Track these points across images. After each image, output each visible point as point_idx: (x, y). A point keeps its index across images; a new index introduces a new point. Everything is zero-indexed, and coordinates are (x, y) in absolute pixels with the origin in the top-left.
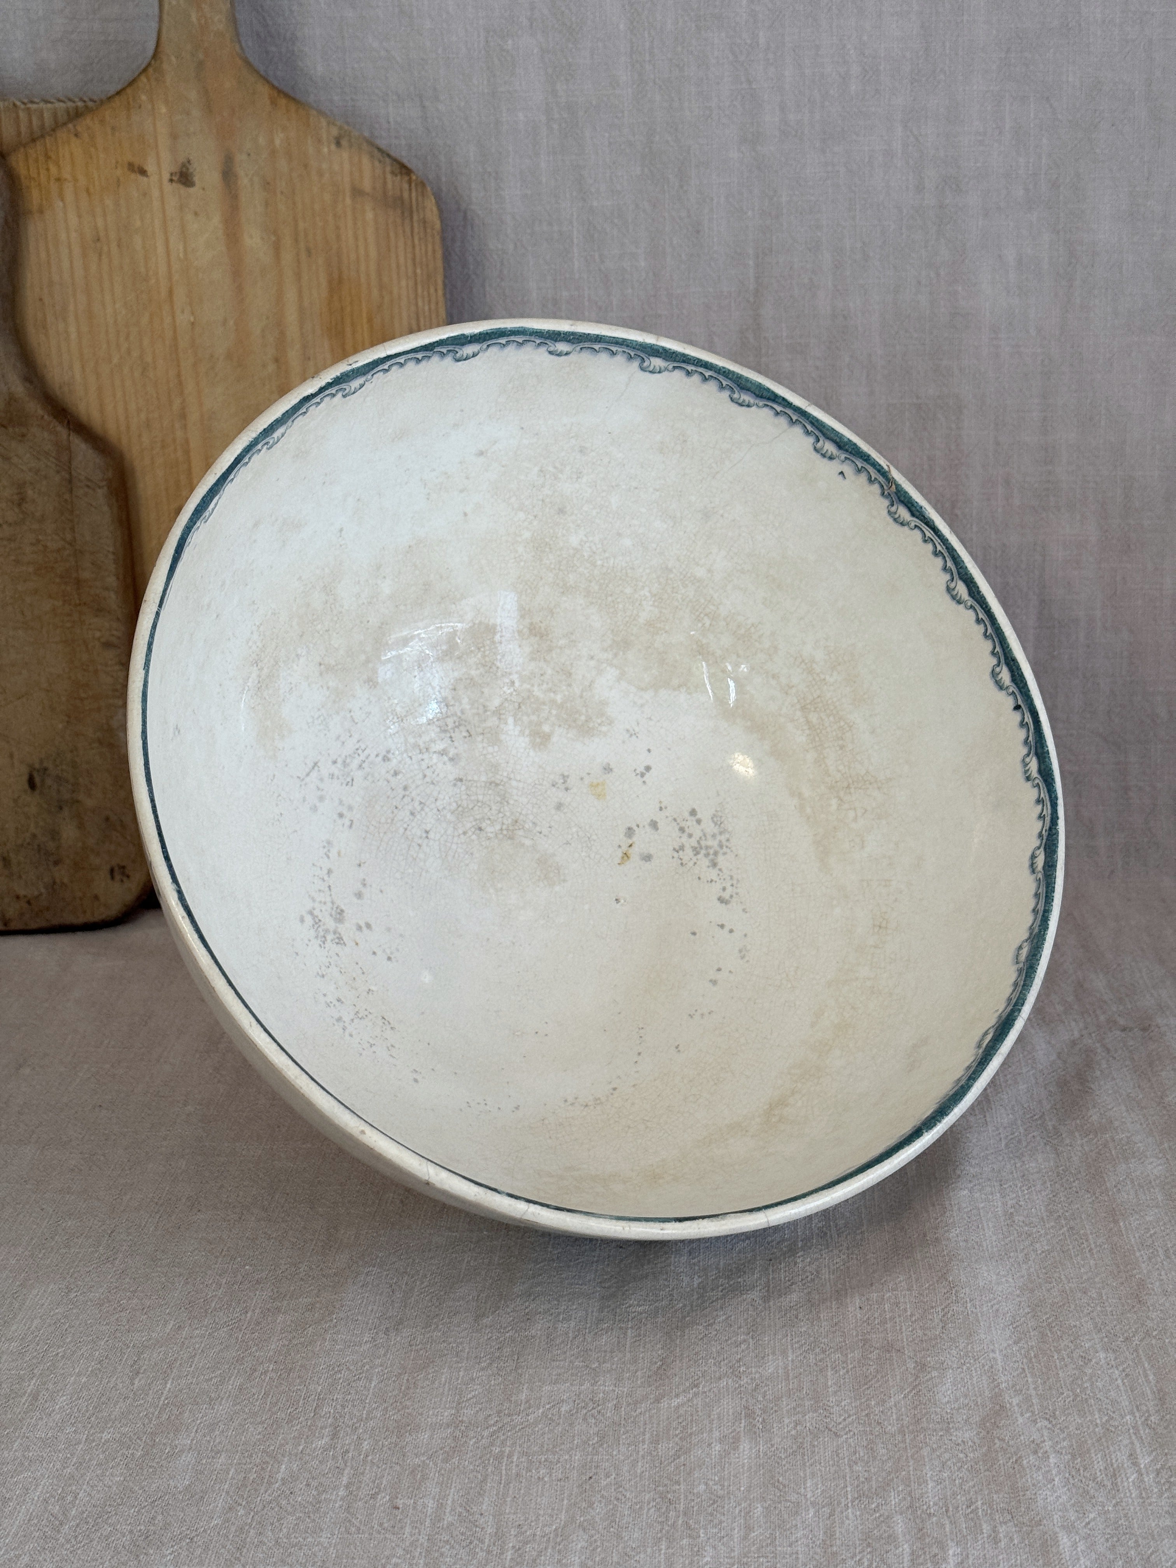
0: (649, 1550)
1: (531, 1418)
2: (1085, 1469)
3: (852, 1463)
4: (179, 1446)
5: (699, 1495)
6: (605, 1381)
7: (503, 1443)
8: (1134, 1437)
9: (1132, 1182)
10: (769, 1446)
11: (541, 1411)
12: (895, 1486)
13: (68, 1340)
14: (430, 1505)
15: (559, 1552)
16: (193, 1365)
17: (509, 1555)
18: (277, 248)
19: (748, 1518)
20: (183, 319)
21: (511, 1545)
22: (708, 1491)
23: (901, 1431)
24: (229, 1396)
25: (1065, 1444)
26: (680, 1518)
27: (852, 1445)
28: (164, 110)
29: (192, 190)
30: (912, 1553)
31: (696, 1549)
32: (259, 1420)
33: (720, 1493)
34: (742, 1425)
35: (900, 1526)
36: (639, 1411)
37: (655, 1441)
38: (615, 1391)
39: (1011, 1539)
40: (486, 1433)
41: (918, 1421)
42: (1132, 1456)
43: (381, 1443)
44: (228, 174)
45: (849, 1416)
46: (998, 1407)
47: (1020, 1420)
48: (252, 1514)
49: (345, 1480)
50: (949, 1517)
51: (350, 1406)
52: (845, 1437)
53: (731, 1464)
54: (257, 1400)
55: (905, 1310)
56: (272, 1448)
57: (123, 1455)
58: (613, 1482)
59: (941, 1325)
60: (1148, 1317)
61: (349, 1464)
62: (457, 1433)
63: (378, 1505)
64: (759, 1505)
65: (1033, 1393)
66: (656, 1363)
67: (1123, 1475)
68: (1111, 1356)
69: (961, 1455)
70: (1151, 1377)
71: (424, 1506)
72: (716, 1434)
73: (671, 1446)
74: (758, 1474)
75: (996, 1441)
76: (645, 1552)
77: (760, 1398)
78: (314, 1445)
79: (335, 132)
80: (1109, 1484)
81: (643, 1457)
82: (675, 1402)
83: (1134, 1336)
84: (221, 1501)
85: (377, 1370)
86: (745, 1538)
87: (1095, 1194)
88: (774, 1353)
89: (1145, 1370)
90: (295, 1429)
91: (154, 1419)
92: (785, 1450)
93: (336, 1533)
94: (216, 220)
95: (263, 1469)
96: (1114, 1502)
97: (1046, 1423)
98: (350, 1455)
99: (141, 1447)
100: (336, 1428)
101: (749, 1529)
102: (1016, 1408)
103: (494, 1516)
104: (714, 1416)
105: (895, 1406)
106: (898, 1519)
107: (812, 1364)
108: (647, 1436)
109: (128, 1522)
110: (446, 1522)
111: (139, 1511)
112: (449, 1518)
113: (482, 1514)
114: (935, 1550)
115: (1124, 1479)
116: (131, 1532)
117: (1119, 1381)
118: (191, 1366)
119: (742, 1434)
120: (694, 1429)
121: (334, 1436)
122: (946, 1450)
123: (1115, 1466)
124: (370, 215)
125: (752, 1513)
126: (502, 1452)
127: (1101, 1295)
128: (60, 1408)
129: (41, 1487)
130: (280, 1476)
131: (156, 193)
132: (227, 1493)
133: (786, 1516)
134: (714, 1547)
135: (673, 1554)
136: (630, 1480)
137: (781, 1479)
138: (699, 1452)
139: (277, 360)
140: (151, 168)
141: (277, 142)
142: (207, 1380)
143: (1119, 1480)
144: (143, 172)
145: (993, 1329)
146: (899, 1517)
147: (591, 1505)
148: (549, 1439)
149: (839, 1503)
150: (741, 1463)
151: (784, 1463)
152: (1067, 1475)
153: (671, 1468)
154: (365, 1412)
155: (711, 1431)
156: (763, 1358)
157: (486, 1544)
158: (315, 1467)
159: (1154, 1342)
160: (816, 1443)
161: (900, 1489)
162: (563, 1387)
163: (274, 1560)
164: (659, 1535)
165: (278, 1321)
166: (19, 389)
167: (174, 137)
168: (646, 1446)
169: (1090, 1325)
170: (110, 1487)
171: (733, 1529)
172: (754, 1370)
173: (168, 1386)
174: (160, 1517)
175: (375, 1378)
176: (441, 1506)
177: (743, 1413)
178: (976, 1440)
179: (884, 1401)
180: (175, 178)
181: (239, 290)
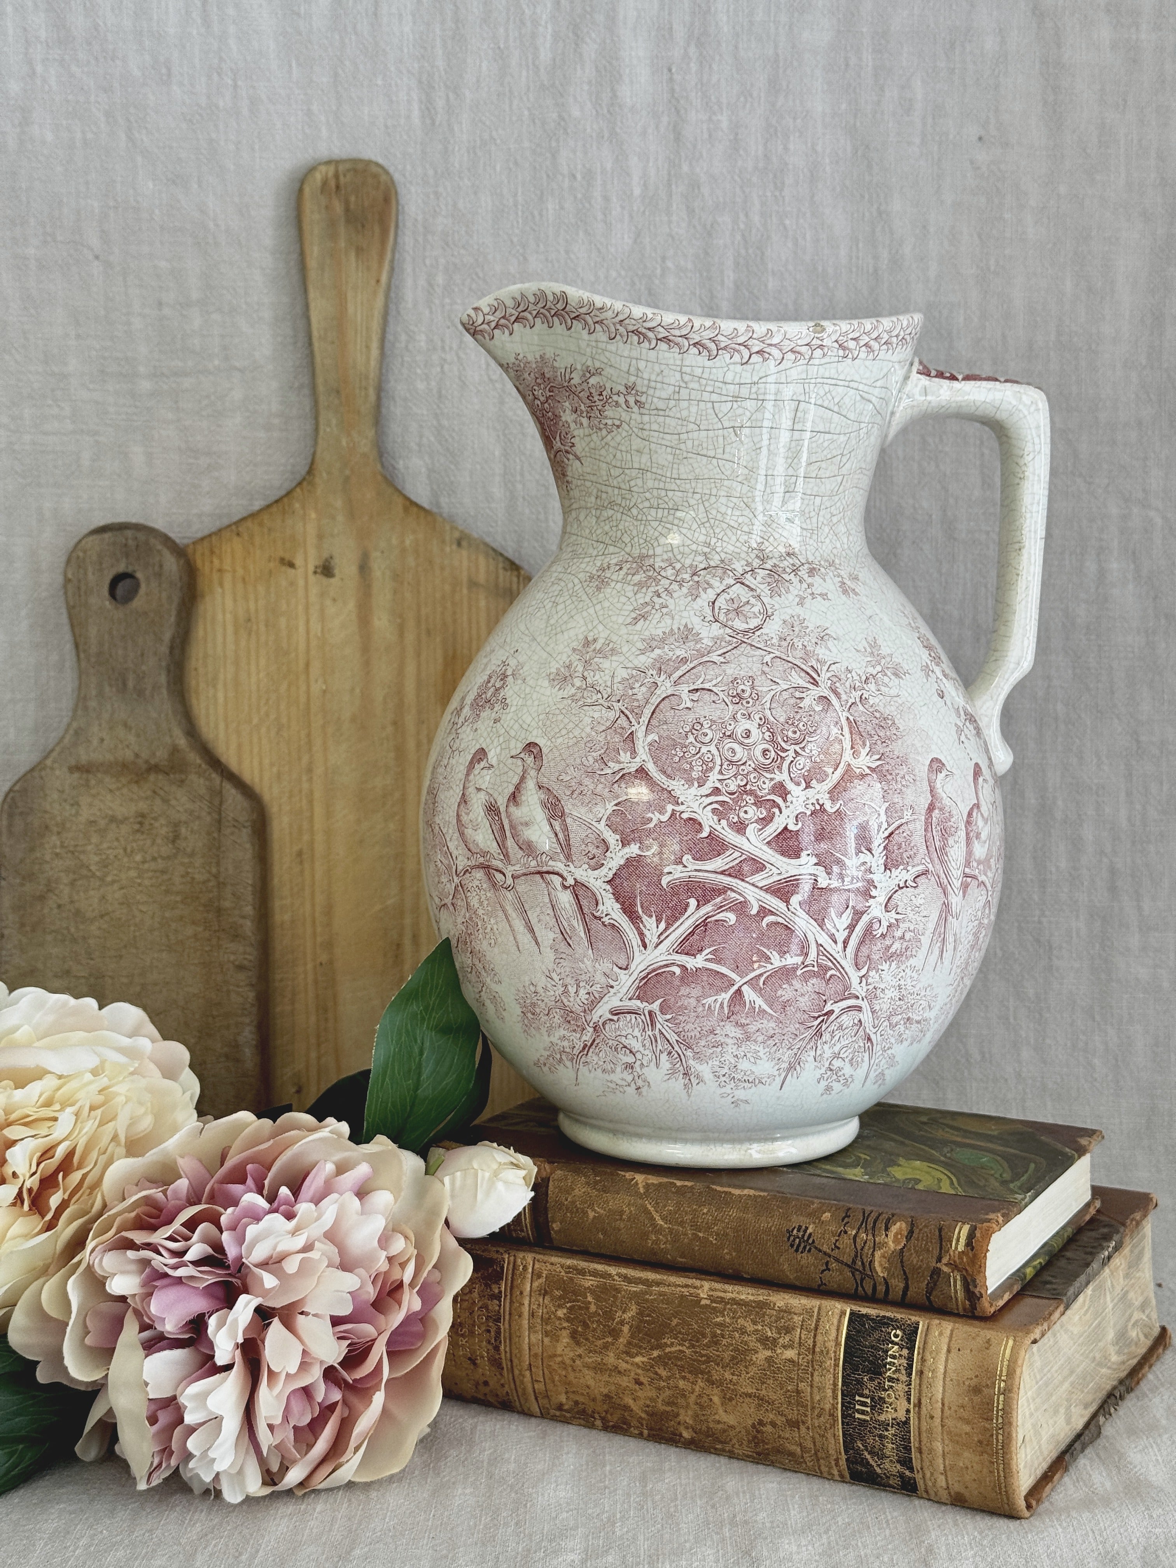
18: (401, 630)
20: (316, 688)
28: (313, 515)
29: (332, 580)
44: (364, 568)
79: (457, 535)
94: (351, 605)
124: (483, 603)
131: (301, 582)
139: (395, 723)
140: (299, 561)
141: (407, 542)
144: (291, 565)
166: (182, 742)
167: (320, 537)
180: (319, 570)
181: (367, 664)
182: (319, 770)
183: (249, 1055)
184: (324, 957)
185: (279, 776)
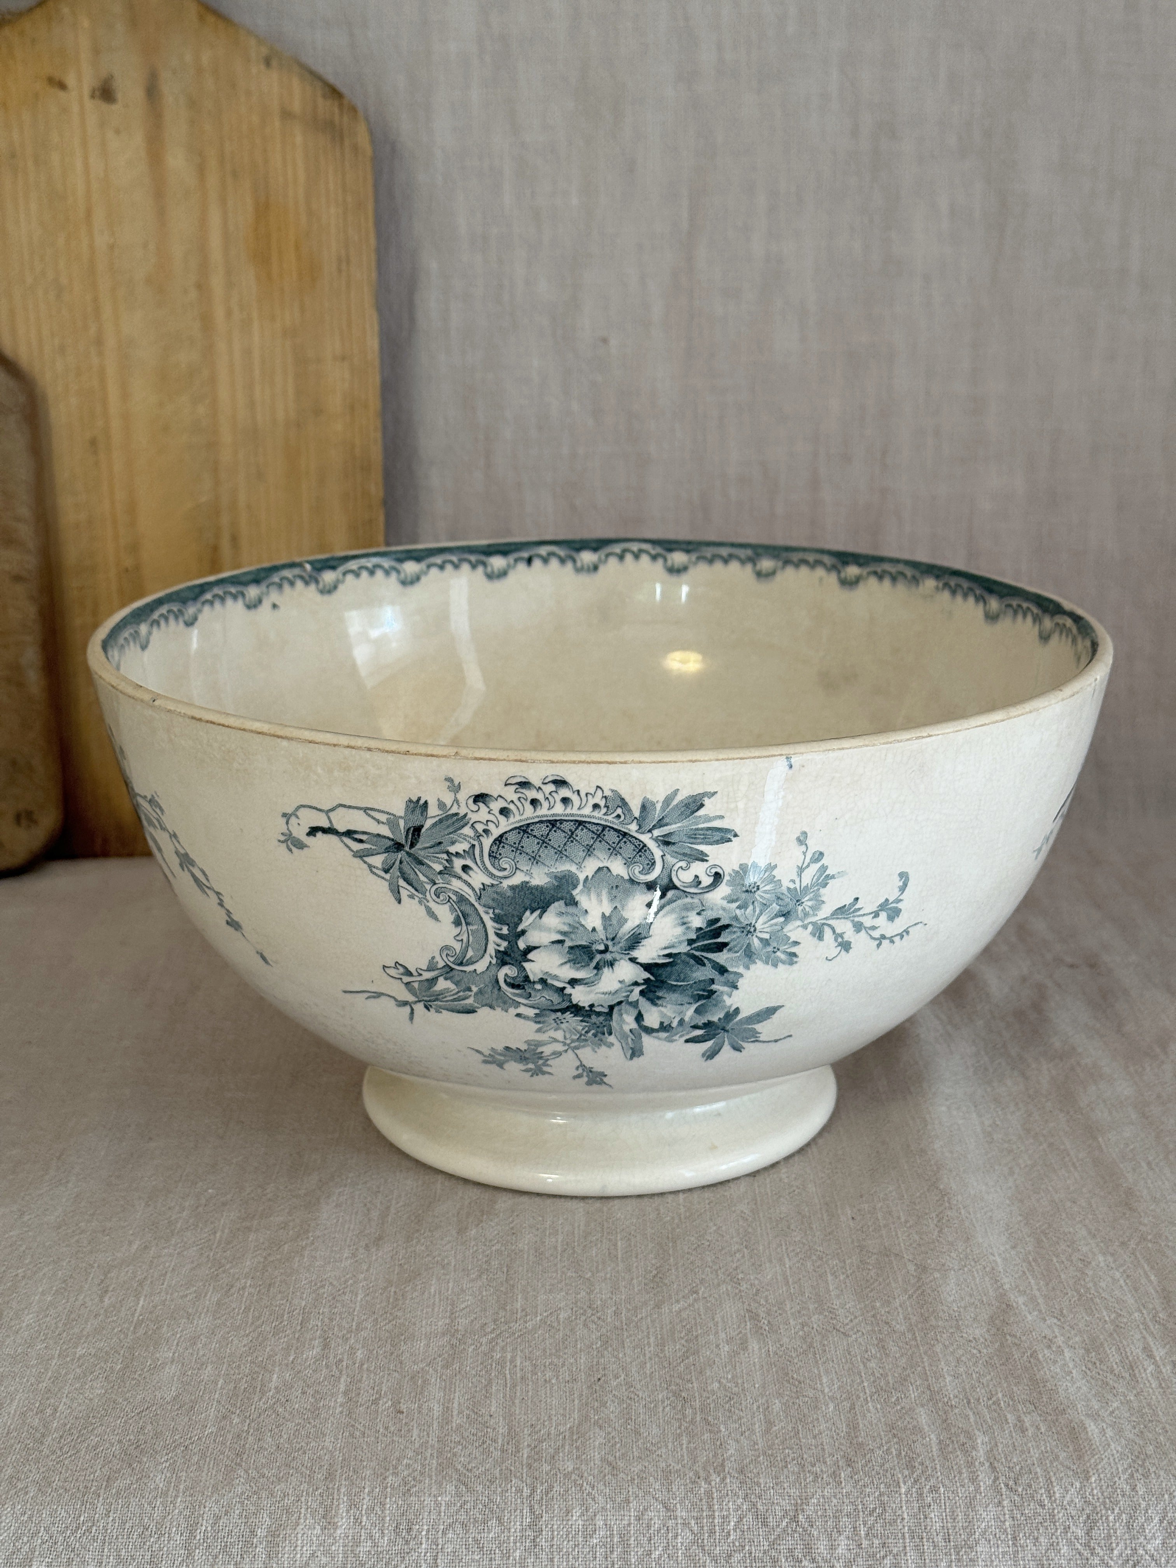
0: (670, 1445)
1: (529, 1325)
2: (1101, 1362)
3: (865, 1361)
4: (160, 1358)
5: (713, 1393)
6: (600, 1289)
7: (503, 1349)
8: (1144, 1332)
9: (1104, 1101)
10: (779, 1346)
11: (538, 1318)
12: (913, 1381)
13: (27, 1261)
14: (435, 1408)
15: (577, 1448)
16: (166, 1283)
17: (526, 1452)
18: (201, 170)
19: (767, 1413)
20: (102, 241)
21: (526, 1444)
22: (722, 1389)
23: (910, 1329)
24: (207, 1311)
25: (1077, 1339)
26: (698, 1415)
27: (863, 1343)
28: (86, 23)
29: (114, 107)
30: (940, 1442)
31: (718, 1443)
32: (242, 1333)
33: (735, 1390)
34: (748, 1327)
35: (923, 1417)
36: (639, 1316)
37: (661, 1345)
38: (612, 1299)
39: (1038, 1428)
40: (484, 1340)
41: (926, 1320)
42: (1147, 1349)
43: (375, 1352)
44: (152, 91)
45: (856, 1317)
46: (1004, 1306)
47: (1030, 1318)
48: (248, 1421)
49: (342, 1387)
50: (971, 1409)
51: (338, 1319)
52: (854, 1336)
53: (741, 1363)
54: (238, 1314)
55: (899, 1218)
56: (260, 1359)
57: (101, 1368)
58: (623, 1383)
59: (937, 1230)
60: (1140, 1223)
61: (344, 1372)
62: (454, 1341)
63: (380, 1410)
64: (777, 1401)
65: (1037, 1293)
66: (651, 1272)
67: (1140, 1367)
68: (1110, 1259)
69: (975, 1351)
70: (1153, 1278)
71: (430, 1409)
72: (722, 1335)
73: (677, 1347)
74: (771, 1372)
75: (1008, 1337)
76: (667, 1446)
77: (763, 1302)
78: (305, 1356)
79: (264, 51)
80: (1127, 1376)
81: (650, 1359)
82: (676, 1307)
83: (1129, 1240)
84: (213, 1410)
85: (361, 1284)
86: (768, 1431)
87: (1068, 1113)
88: (770, 1261)
89: (1145, 1273)
90: (282, 1341)
91: (130, 1334)
92: (796, 1350)
93: (340, 1437)
94: (138, 139)
95: (253, 1379)
96: (1135, 1392)
97: (1055, 1321)
98: (344, 1363)
99: (120, 1361)
100: (325, 1339)
101: (770, 1424)
102: (1023, 1307)
103: (504, 1418)
104: (718, 1318)
105: (901, 1306)
106: (921, 1411)
107: (811, 1271)
108: (652, 1340)
109: (116, 1432)
110: (454, 1425)
111: (126, 1422)
112: (457, 1421)
113: (491, 1416)
114: (962, 1438)
115: (1142, 1371)
116: (120, 1441)
117: (1122, 1282)
118: (163, 1284)
119: (749, 1336)
120: (699, 1332)
121: (326, 1346)
122: (959, 1347)
123: (1131, 1358)
124: (299, 139)
125: (770, 1409)
126: (503, 1358)
127: (1090, 1204)
128: (27, 1326)
129: (16, 1401)
130: (273, 1385)
131: (75, 109)
132: (219, 1402)
133: (806, 1411)
134: (737, 1441)
135: (695, 1448)
136: (640, 1381)
137: (795, 1376)
138: (708, 1353)
139: (199, 286)
140: (71, 80)
141: (204, 60)
142: (182, 1297)
143: (1136, 1372)
144: (62, 86)
145: (989, 1234)
146: (921, 1409)
147: (604, 1404)
148: (550, 1344)
149: (858, 1397)
150: (752, 1362)
151: (796, 1361)
152: (1084, 1368)
153: (681, 1368)
154: (354, 1324)
155: (717, 1333)
156: (761, 1265)
157: (500, 1444)
158: (309, 1375)
159: (1150, 1245)
160: (826, 1342)
161: (918, 1383)
162: (558, 1296)
163: (278, 1464)
164: (678, 1431)
165: (250, 1239)
167: (97, 51)
168: (652, 1348)
169: (1084, 1232)
170: (91, 1400)
171: (753, 1424)
172: (752, 1278)
173: (141, 1303)
174: (149, 1427)
175: (360, 1291)
176: (447, 1410)
177: (747, 1315)
178: (987, 1336)
179: (889, 1302)
180: (97, 93)
181: (161, 213)
182: (111, 342)
183: (34, 680)
184: (128, 562)
185: (62, 350)
